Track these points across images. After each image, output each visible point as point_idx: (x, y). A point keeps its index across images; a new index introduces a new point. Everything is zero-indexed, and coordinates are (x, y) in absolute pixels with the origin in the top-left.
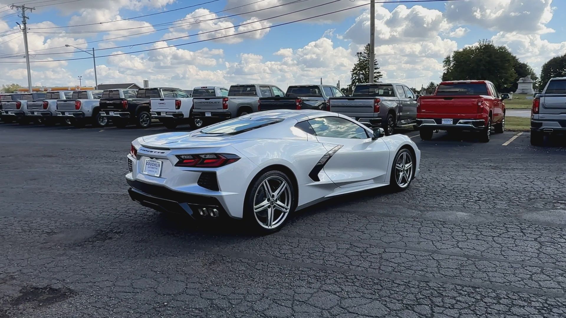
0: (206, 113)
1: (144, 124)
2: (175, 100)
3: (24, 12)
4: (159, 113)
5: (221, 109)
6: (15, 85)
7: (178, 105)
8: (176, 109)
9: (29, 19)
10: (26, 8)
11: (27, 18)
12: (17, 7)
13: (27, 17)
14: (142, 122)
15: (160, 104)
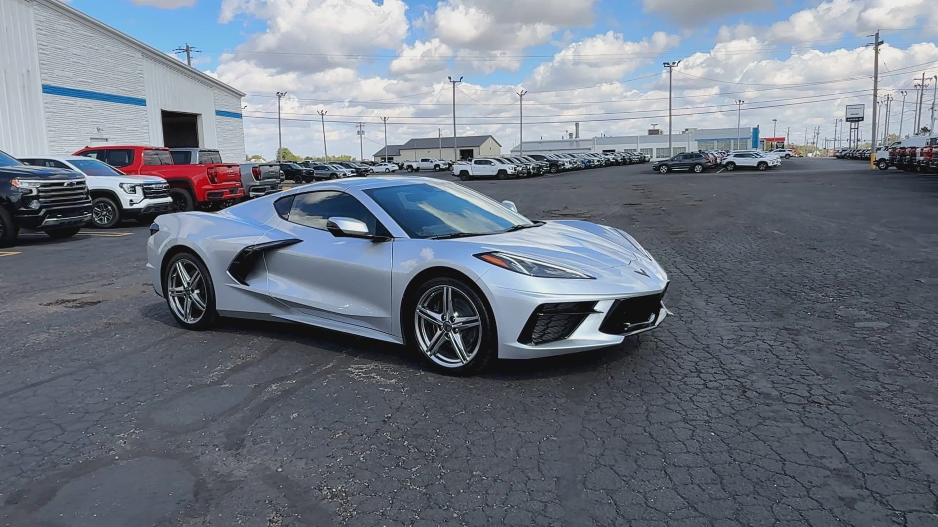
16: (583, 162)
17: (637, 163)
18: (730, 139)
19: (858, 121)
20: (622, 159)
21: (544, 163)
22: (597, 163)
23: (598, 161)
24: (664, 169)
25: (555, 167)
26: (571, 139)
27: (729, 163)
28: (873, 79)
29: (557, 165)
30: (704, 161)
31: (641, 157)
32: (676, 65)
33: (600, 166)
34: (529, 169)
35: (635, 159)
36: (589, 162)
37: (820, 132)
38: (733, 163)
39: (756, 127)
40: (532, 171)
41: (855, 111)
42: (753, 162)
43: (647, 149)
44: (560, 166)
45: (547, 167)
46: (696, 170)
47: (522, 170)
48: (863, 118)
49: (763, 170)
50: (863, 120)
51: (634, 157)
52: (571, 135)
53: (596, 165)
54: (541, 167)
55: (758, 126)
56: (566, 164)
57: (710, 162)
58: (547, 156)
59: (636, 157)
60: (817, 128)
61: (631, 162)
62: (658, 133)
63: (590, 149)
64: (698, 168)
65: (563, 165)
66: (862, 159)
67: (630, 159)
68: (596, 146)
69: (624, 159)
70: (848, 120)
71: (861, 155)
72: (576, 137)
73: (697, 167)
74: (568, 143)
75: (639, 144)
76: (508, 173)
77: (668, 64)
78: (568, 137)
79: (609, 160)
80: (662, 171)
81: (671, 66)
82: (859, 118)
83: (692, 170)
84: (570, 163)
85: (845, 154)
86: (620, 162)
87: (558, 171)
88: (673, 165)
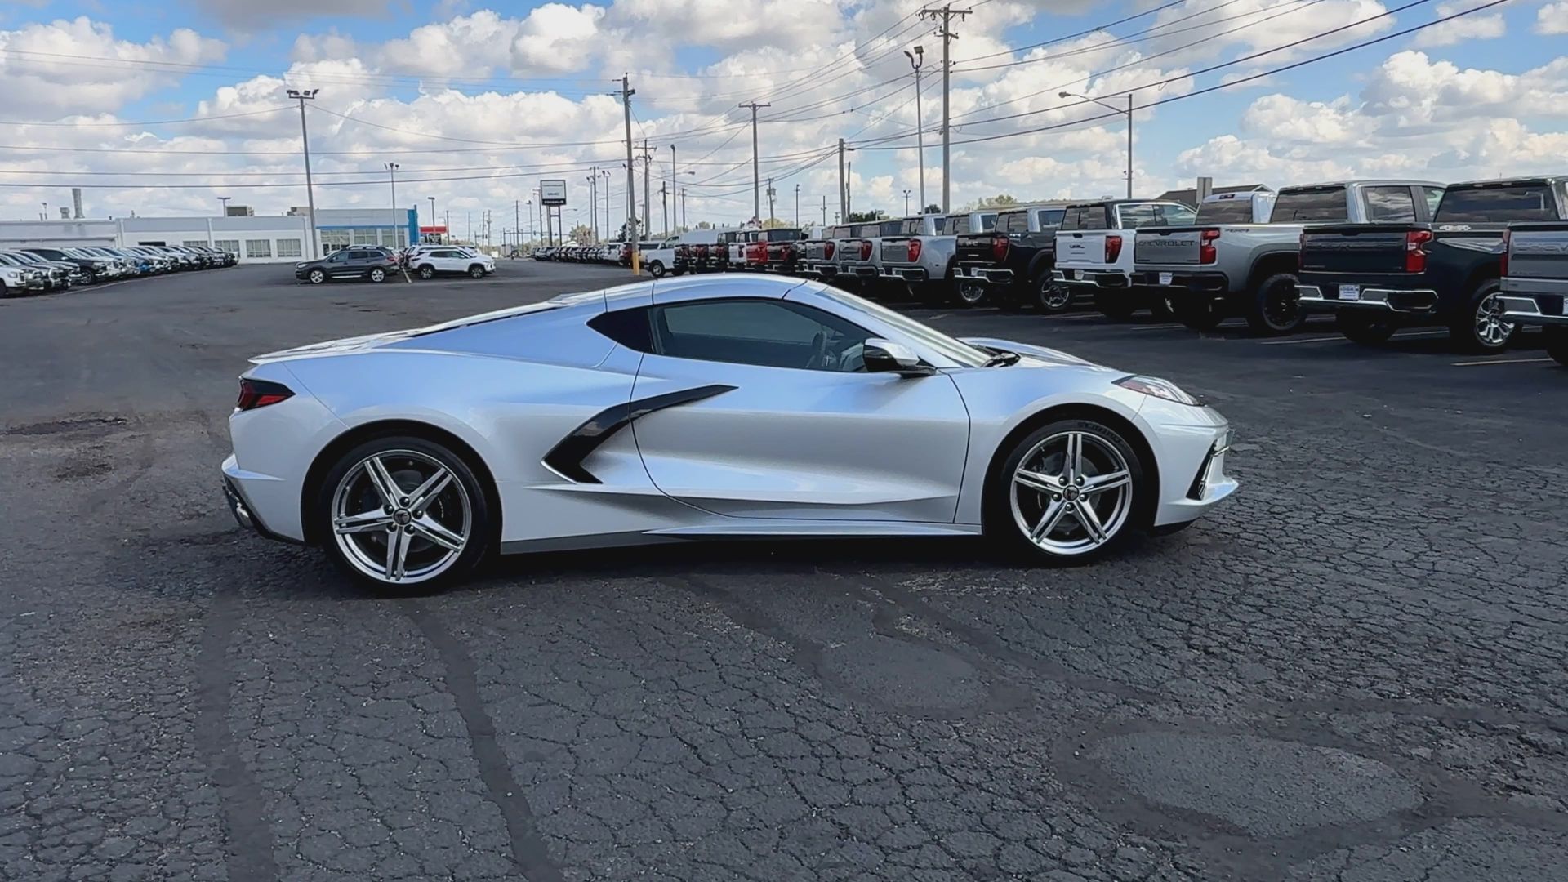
0: (1160, 274)
1: (1052, 303)
2: (1104, 237)
3: (946, 22)
4: (1069, 273)
5: (1195, 262)
6: (1005, 198)
7: (1113, 250)
8: (1107, 262)
9: (957, 38)
10: (953, 12)
11: (952, 35)
12: (934, 12)
13: (954, 33)
14: (1047, 297)
15: (1074, 247)
16: (136, 264)
17: (220, 266)
18: (375, 227)
19: (559, 205)
20: (197, 259)
21: (70, 266)
22: (158, 266)
23: (160, 262)
24: (317, 276)
25: (91, 275)
26: (66, 220)
27: (423, 266)
28: (626, 143)
29: (91, 270)
30: (385, 263)
31: (227, 256)
32: (311, 96)
33: (165, 271)
34: (47, 277)
35: (218, 261)
36: (147, 263)
37: (491, 219)
38: (429, 266)
39: (413, 208)
40: (53, 280)
41: (553, 190)
42: (463, 265)
43: (260, 241)
44: (97, 271)
45: (76, 273)
46: (373, 277)
47: (35, 278)
48: (565, 200)
49: (478, 278)
50: (565, 203)
51: (216, 255)
52: (64, 212)
53: (158, 270)
54: (65, 273)
55: (415, 206)
56: (108, 268)
57: (395, 264)
58: (64, 251)
59: (218, 255)
60: (487, 213)
61: (213, 266)
62: (246, 214)
63: (112, 240)
64: (378, 275)
65: (104, 269)
66: (582, 261)
67: (210, 259)
68: (124, 234)
69: (200, 259)
70: (544, 202)
71: (581, 256)
72: (77, 217)
73: (375, 272)
74: (62, 227)
75: (212, 233)
76: (8, 284)
77: (296, 93)
78: (60, 215)
79: (176, 260)
80: (314, 280)
81: (301, 98)
82: (559, 200)
83: (367, 278)
84: (116, 266)
85: (552, 254)
86: (195, 265)
87: (96, 281)
88: (334, 269)
